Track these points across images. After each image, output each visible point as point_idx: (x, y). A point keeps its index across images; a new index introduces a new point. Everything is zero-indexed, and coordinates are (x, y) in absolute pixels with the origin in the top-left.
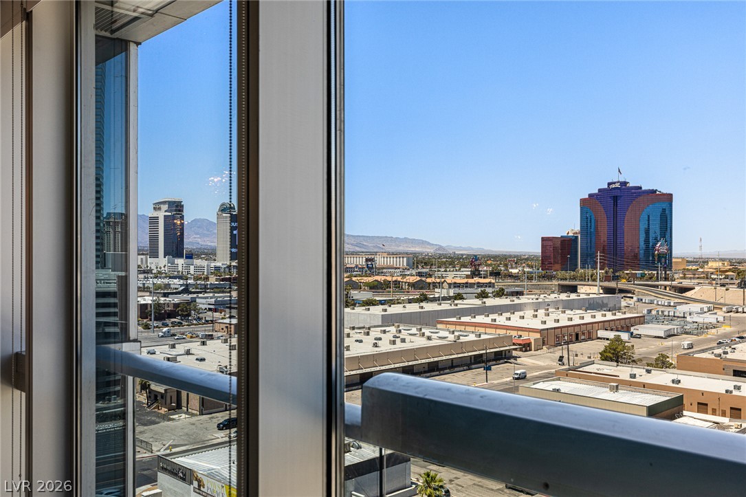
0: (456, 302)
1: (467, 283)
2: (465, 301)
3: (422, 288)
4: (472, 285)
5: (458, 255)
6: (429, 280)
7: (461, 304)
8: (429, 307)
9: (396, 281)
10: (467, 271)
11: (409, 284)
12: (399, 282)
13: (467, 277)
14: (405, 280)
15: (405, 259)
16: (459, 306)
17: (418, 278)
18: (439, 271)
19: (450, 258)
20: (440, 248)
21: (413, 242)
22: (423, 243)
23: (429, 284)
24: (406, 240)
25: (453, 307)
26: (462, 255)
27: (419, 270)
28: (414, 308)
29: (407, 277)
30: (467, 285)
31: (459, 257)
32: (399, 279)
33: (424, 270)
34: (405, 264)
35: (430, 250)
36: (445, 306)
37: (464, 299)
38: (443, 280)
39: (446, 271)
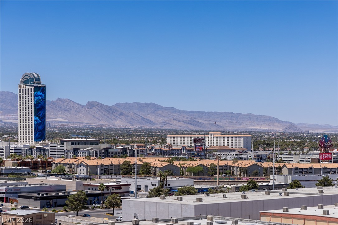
0: (289, 190)
1: (311, 168)
2: (301, 190)
3: (256, 174)
4: (317, 171)
5: (312, 134)
6: (266, 165)
7: (294, 193)
8: (253, 196)
9: (226, 166)
10: (316, 154)
11: (241, 170)
12: (230, 166)
13: (314, 161)
14: (236, 165)
15: (242, 140)
16: (291, 196)
17: (254, 162)
18: (281, 154)
19: (302, 138)
20: (291, 125)
21: (259, 118)
22: (271, 120)
23: (266, 169)
24: (250, 117)
25: (284, 197)
26: (317, 134)
27: (259, 153)
28: (235, 197)
29: (240, 161)
30: (311, 171)
31: (312, 137)
32: (230, 163)
33: (265, 153)
34: (242, 145)
35: (279, 129)
36: (274, 195)
37: (300, 187)
38: (281, 165)
39: (290, 154)
